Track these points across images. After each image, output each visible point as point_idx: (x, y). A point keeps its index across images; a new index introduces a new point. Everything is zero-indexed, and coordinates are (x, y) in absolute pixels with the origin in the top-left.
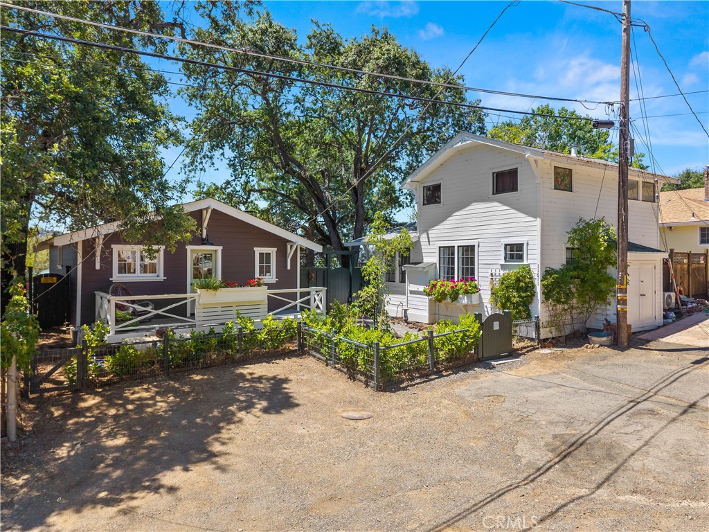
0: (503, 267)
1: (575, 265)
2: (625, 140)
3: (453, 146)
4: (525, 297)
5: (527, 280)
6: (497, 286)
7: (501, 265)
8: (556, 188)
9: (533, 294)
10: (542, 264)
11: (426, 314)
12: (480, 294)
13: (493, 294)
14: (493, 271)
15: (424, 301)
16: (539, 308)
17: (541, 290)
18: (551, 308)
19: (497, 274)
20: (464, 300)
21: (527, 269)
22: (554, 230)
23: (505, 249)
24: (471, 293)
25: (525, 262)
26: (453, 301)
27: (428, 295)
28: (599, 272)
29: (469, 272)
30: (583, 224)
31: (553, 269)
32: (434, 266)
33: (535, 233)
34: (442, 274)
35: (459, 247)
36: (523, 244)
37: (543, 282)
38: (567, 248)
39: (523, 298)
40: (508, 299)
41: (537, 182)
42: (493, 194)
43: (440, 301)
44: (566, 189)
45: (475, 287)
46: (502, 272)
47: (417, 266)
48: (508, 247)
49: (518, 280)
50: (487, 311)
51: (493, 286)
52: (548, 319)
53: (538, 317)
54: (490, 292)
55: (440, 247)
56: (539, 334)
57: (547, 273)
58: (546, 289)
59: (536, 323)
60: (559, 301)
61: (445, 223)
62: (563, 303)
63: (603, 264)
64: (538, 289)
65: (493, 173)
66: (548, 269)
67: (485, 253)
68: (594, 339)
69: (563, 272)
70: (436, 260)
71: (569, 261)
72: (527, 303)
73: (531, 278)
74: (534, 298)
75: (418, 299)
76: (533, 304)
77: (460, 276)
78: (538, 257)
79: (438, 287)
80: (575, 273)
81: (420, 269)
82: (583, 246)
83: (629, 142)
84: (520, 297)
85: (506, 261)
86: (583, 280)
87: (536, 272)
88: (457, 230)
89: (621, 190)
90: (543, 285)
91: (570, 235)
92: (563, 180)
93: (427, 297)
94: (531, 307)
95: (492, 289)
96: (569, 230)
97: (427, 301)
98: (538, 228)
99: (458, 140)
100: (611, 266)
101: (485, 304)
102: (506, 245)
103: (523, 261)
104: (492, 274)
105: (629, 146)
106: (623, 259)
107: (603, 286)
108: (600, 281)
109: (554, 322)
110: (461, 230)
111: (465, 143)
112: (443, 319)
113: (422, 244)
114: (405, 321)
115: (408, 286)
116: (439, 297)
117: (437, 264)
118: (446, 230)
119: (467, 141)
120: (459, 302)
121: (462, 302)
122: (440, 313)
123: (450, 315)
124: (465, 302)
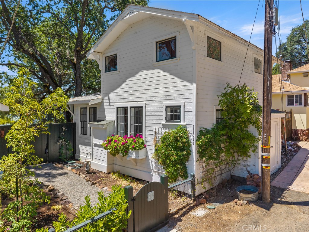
0: (164, 126)
1: (224, 124)
2: (271, 9)
3: (123, 18)
4: (183, 156)
5: (184, 140)
6: (159, 144)
7: (163, 124)
8: (209, 56)
9: (189, 153)
10: (197, 124)
11: (105, 164)
12: (146, 149)
13: (156, 150)
14: (157, 130)
15: (103, 154)
16: (195, 166)
17: (196, 149)
18: (204, 165)
19: (160, 133)
20: (133, 155)
21: (184, 129)
22: (207, 94)
23: (166, 110)
24: (138, 149)
25: (182, 123)
26: (124, 156)
28: (242, 130)
29: (139, 130)
30: (230, 89)
31: (206, 129)
32: (112, 123)
33: (191, 96)
34: (119, 131)
35: (131, 107)
36: (180, 106)
37: (198, 142)
38: (217, 110)
39: (180, 156)
40: (168, 157)
41: (193, 47)
42: (157, 61)
43: (114, 155)
44: (216, 58)
45: (143, 143)
46: (163, 131)
47: (99, 123)
48: (169, 109)
49: (176, 140)
50: (152, 165)
51: (156, 143)
52: (202, 175)
53: (194, 176)
54: (154, 148)
55: (117, 108)
56: (194, 192)
57: (202, 133)
58: (200, 148)
59: (192, 182)
60: (211, 158)
61: (122, 87)
62: (215, 159)
63: (245, 124)
64: (194, 148)
65: (157, 43)
66: (202, 129)
67: (150, 114)
68: (242, 195)
69: (214, 132)
70: (113, 118)
71: (219, 121)
72: (184, 162)
73: (188, 138)
74: (190, 157)
75: (99, 151)
76: (189, 162)
77: (132, 132)
78: (193, 118)
80: (224, 132)
81: (100, 126)
82: (229, 108)
83: (274, 10)
84: (177, 155)
85: (167, 121)
86: (230, 137)
87: (192, 132)
88: (128, 93)
89: (267, 57)
90: (198, 145)
91: (220, 99)
92: (214, 51)
93: (105, 150)
94: (187, 165)
95: (155, 146)
96: (219, 94)
97: (106, 153)
98: (194, 92)
99: (127, 13)
100: (251, 125)
101: (150, 159)
102: (167, 107)
103: (180, 122)
104: (156, 133)
105: (274, 15)
106: (267, 121)
107: (246, 142)
108: (244, 138)
109: (207, 178)
110: (132, 93)
111: (133, 15)
112: (119, 168)
113: (105, 105)
114: (87, 171)
115: (93, 139)
116: (113, 152)
117: (115, 121)
118: (122, 94)
119: (134, 12)
120: (129, 157)
121: (131, 156)
122: (116, 163)
123: (124, 165)
124: (133, 157)
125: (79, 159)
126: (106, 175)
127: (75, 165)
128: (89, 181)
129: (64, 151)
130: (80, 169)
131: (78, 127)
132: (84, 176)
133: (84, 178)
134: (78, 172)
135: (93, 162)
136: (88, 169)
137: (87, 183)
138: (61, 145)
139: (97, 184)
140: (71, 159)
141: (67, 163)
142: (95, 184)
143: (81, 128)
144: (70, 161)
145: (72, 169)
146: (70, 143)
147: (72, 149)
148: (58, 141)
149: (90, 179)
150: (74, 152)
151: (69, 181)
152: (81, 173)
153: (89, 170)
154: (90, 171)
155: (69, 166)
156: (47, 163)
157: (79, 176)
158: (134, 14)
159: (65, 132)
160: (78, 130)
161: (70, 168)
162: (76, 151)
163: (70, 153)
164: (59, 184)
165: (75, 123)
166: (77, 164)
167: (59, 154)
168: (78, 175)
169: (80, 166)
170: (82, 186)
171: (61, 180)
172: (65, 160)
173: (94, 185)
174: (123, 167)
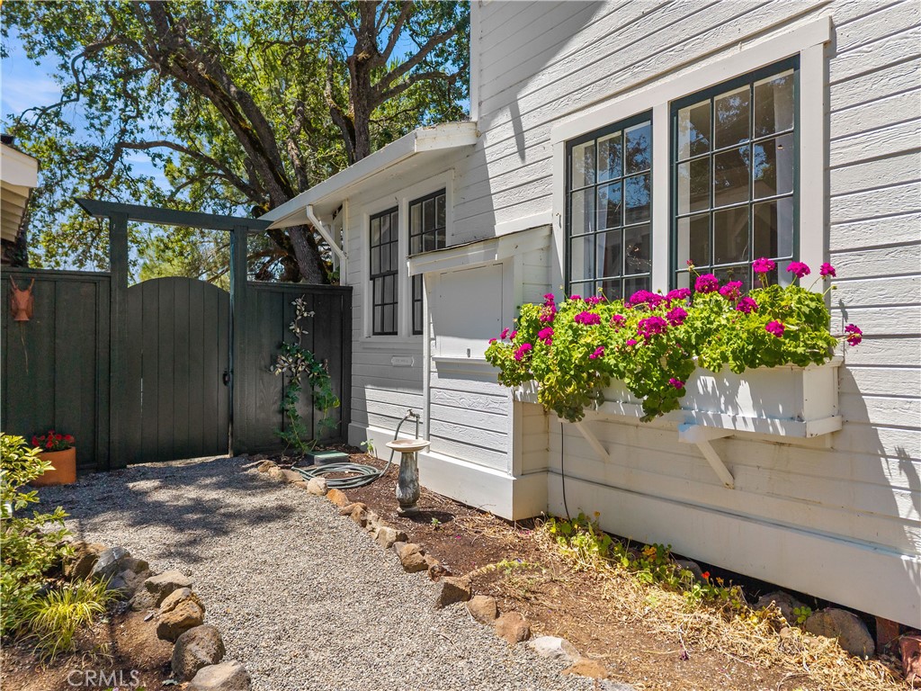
11: (503, 471)
12: (843, 368)
24: (801, 361)
26: (651, 411)
27: (511, 377)
32: (539, 240)
34: (578, 274)
43: (571, 411)
55: (571, 144)
75: (468, 400)
77: (685, 265)
79: (561, 335)
81: (475, 257)
93: (507, 391)
97: (509, 407)
112: (583, 498)
114: (404, 504)
115: (430, 340)
116: (570, 390)
117: (556, 227)
120: (689, 421)
121: (718, 418)
122: (569, 469)
123: (621, 482)
124: (734, 419)
125: (363, 444)
126: (510, 535)
127: (345, 469)
128: (423, 567)
129: (300, 408)
130: (368, 488)
131: (360, 306)
132: (391, 532)
133: (390, 545)
134: (358, 507)
135: (431, 455)
136: (410, 491)
137: (412, 584)
138: (287, 381)
139: (480, 601)
140: (330, 445)
141: (310, 461)
142: (465, 596)
143: (374, 306)
144: (326, 451)
145: (327, 489)
146: (325, 372)
147: (334, 399)
148: (274, 362)
149: (427, 557)
150: (345, 414)
151: (303, 562)
152: (371, 515)
153: (416, 496)
154: (419, 506)
155: (319, 473)
156: (228, 456)
157: (363, 532)
159: (303, 323)
160: (361, 318)
161: (316, 483)
162: (350, 408)
163: (325, 416)
164: (244, 573)
165: (349, 290)
166: (355, 465)
167: (277, 419)
168: (355, 526)
169: (367, 473)
170: (382, 603)
171: (264, 548)
172: (306, 449)
173: (456, 606)
174: (614, 492)
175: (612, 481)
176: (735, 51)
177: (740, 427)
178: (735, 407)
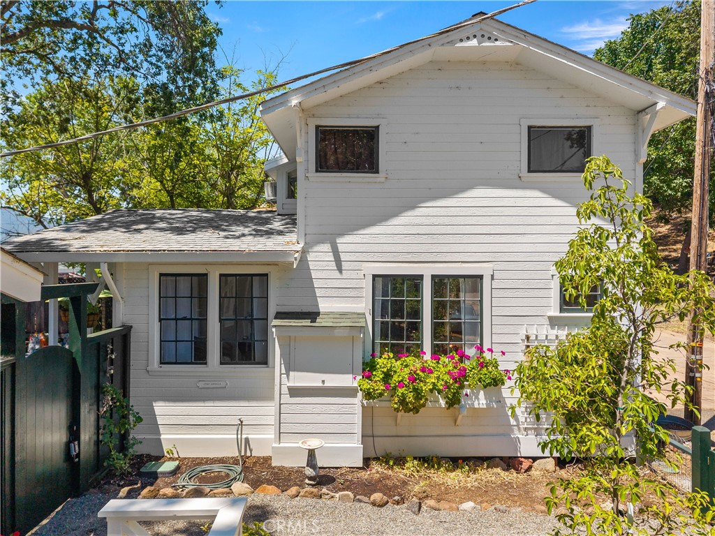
3: (451, 43)
11: (352, 444)
14: (532, 332)
19: (542, 337)
34: (378, 340)
35: (434, 277)
41: (641, 160)
42: (530, 170)
46: (553, 333)
47: (325, 324)
55: (374, 277)
65: (530, 128)
75: (322, 409)
85: (564, 310)
93: (358, 402)
97: (358, 409)
99: (470, 34)
104: (528, 338)
110: (441, 239)
111: (492, 44)
113: (311, 268)
118: (397, 239)
119: (496, 40)
121: (473, 404)
122: (376, 433)
123: (406, 433)
124: (479, 404)
131: (148, 343)
133: (354, 500)
139: (432, 503)
143: (161, 342)
157: (325, 501)
158: (498, 43)
160: (149, 351)
161: (243, 487)
165: (130, 329)
168: (314, 500)
173: (423, 510)
174: (403, 439)
175: (399, 434)
176: (459, 265)
177: (481, 406)
178: (478, 399)
